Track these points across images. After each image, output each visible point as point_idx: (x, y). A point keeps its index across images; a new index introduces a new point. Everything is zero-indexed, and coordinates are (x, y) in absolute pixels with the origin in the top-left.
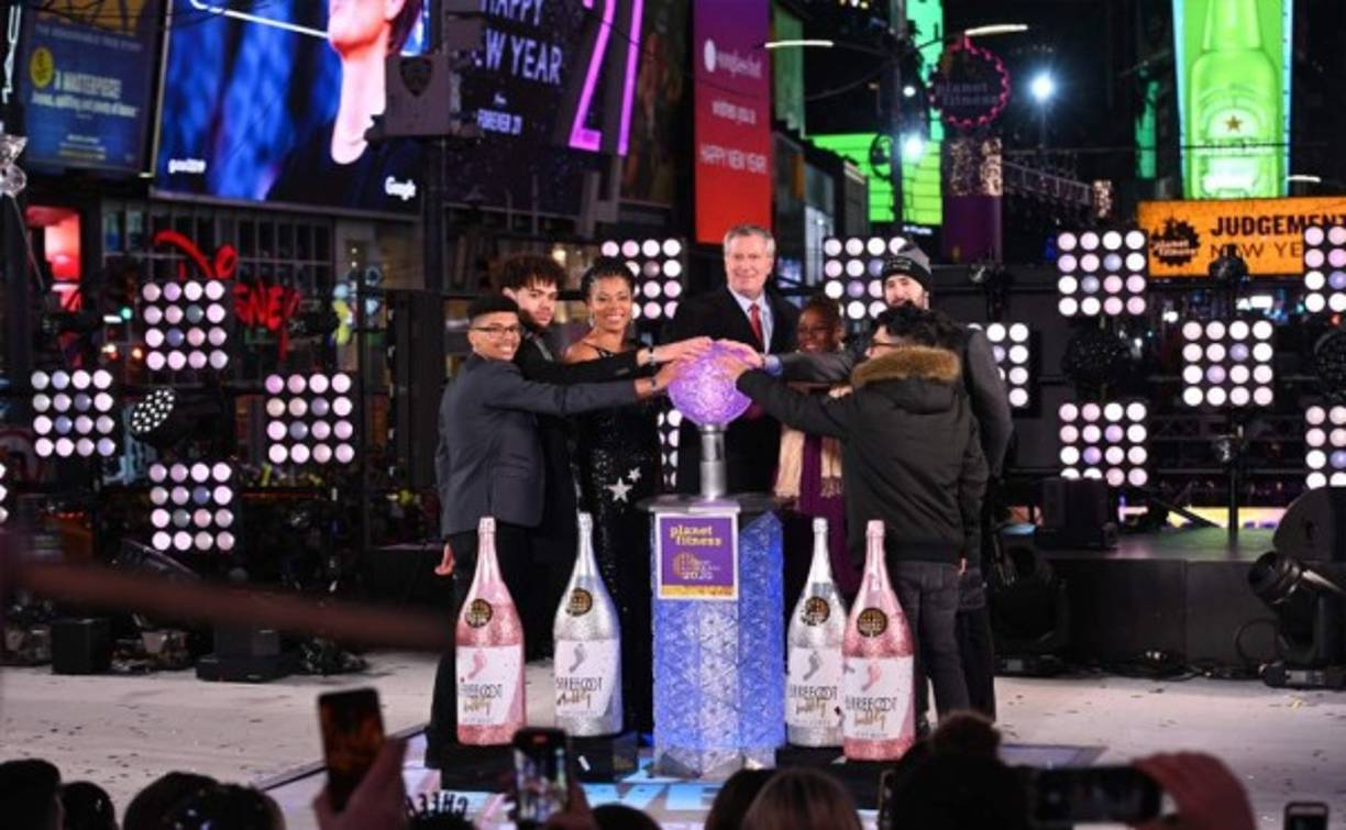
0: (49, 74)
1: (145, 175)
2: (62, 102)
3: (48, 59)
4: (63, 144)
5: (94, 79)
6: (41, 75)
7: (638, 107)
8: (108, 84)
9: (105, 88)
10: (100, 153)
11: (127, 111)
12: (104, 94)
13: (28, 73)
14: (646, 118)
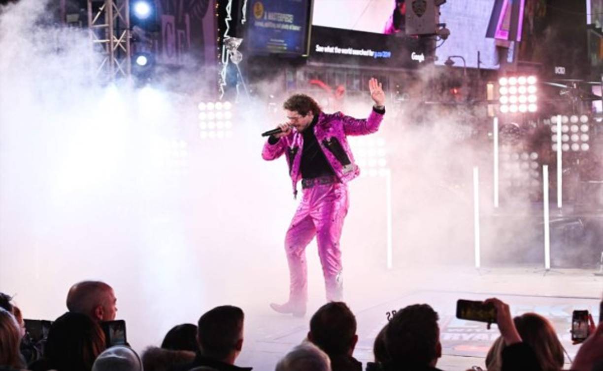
0: (262, 13)
1: (304, 56)
2: (267, 25)
3: (261, 7)
4: (268, 43)
5: (281, 14)
6: (258, 13)
7: (525, 19)
8: (287, 17)
9: (286, 18)
10: (284, 46)
11: (296, 28)
12: (286, 21)
13: (253, 13)
14: (529, 25)
